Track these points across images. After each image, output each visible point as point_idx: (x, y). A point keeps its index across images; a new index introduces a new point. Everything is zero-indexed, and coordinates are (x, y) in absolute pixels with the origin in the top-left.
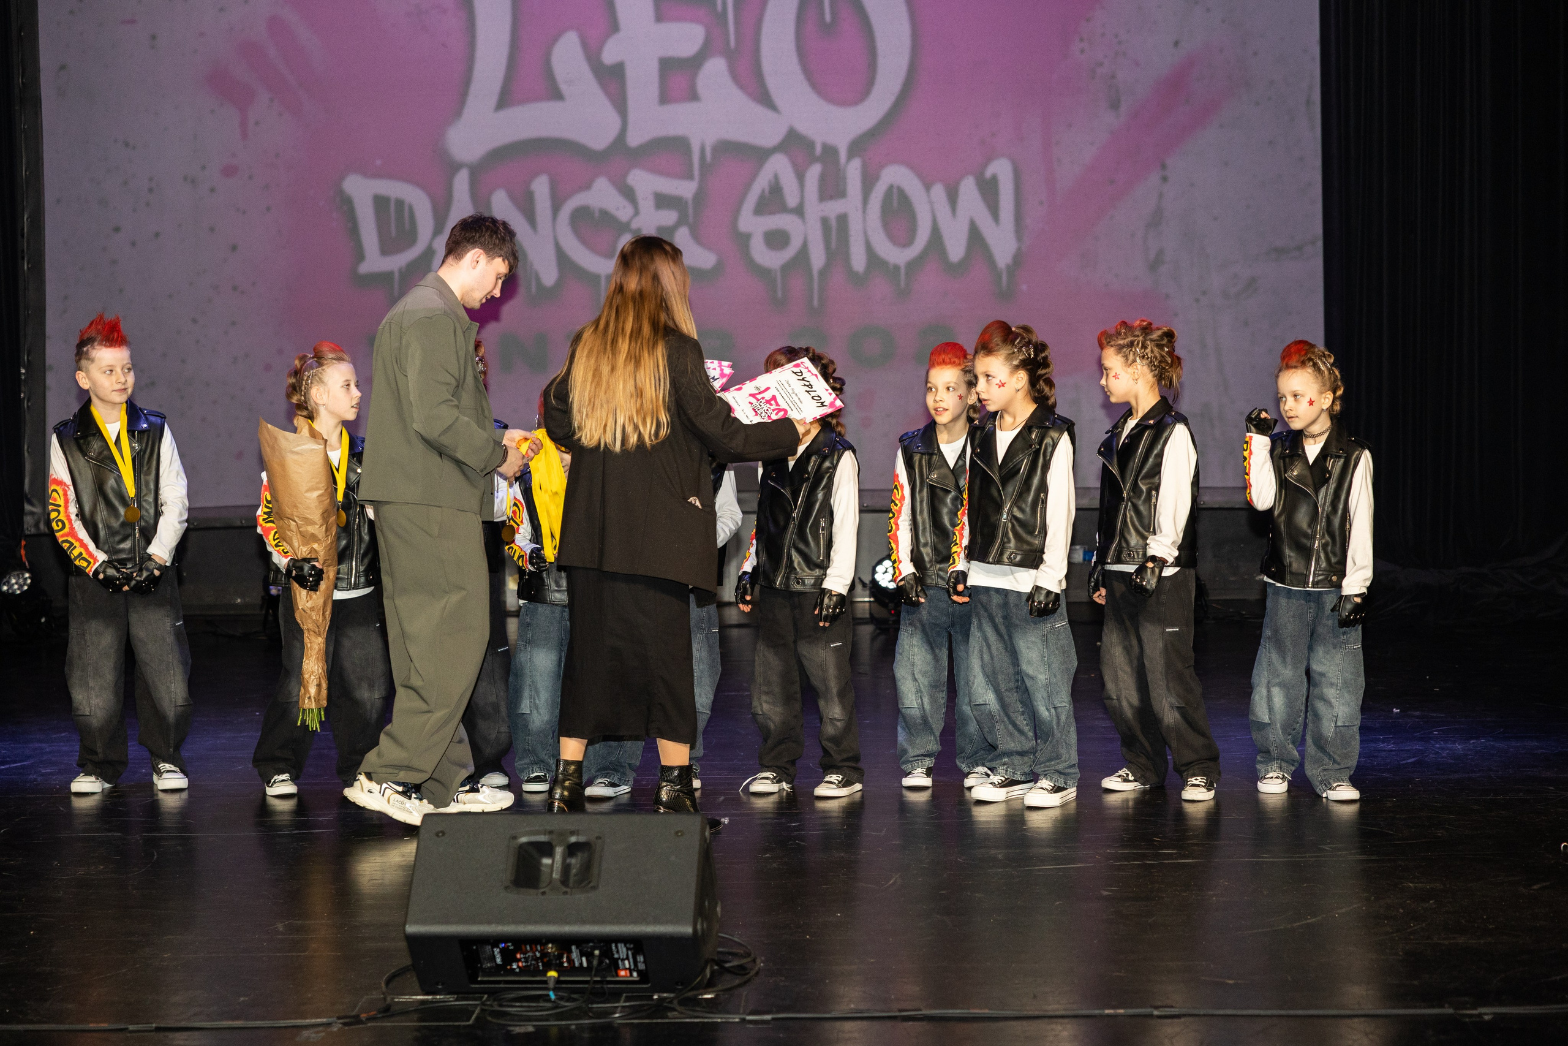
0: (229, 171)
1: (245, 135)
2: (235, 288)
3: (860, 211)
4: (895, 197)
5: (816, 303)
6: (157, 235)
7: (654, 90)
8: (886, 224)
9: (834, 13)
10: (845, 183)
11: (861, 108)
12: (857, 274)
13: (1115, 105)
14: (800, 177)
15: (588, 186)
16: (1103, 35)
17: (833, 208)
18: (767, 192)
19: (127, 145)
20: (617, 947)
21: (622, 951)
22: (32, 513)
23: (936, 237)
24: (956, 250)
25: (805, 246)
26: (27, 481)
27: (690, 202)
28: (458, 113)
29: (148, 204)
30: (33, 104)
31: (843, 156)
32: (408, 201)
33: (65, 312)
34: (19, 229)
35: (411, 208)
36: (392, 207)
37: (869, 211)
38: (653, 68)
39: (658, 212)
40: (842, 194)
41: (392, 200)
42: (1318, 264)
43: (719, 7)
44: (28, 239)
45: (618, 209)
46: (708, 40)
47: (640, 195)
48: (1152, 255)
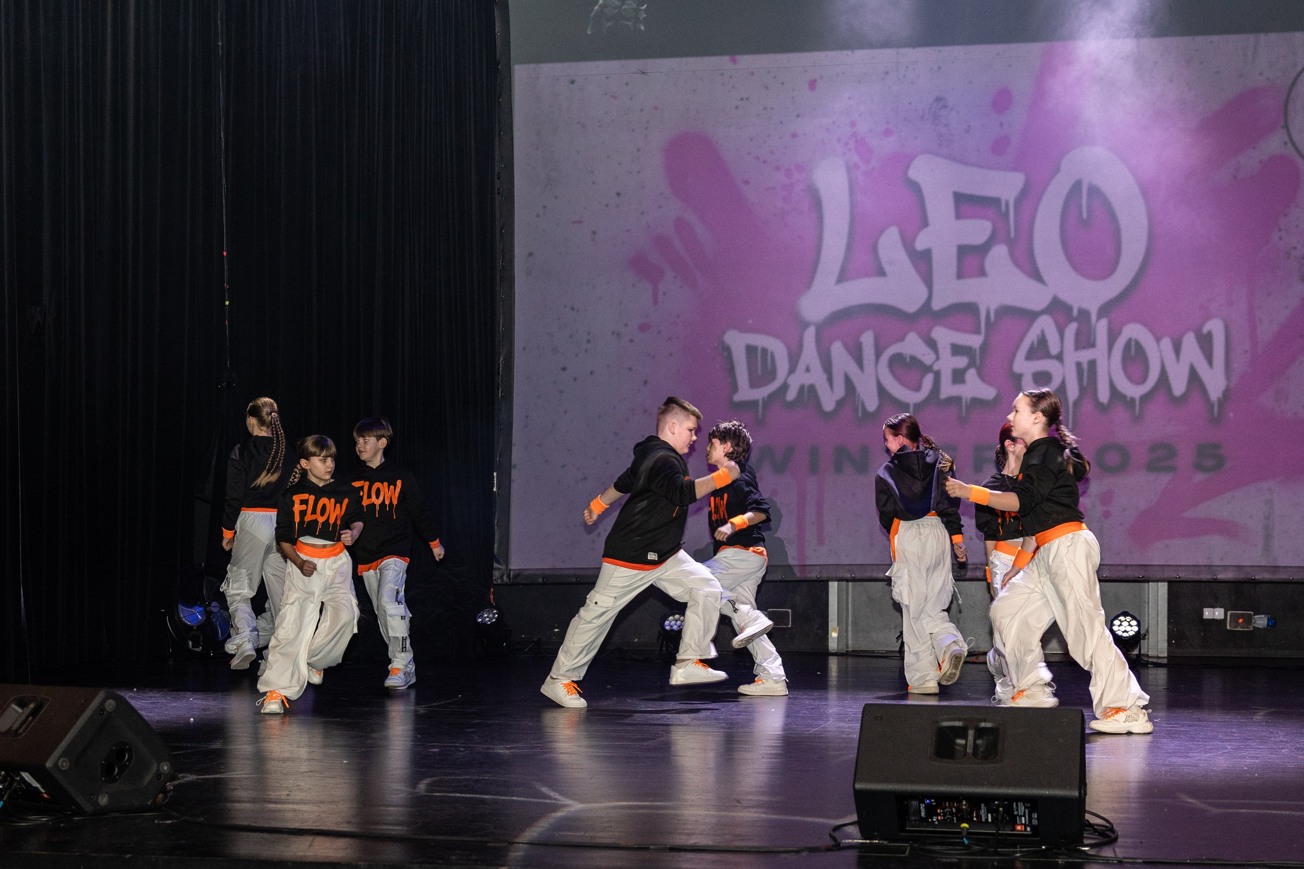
0: (644, 328)
1: (655, 302)
2: (645, 411)
3: (1106, 358)
4: (1133, 348)
6: (592, 373)
7: (953, 269)
8: (1125, 369)
9: (1089, 212)
10: (1095, 337)
11: (1109, 281)
12: (1102, 404)
14: (1061, 332)
15: (902, 339)
17: (1085, 356)
18: (1035, 343)
19: (573, 309)
22: (499, 570)
23: (1164, 377)
24: (1179, 386)
25: (1063, 383)
26: (496, 546)
27: (978, 351)
28: (809, 285)
29: (586, 351)
30: (510, 280)
31: (1094, 317)
32: (770, 349)
33: (526, 427)
34: (496, 368)
35: (772, 353)
36: (759, 354)
37: (1112, 358)
38: (954, 251)
39: (954, 358)
40: (1092, 345)
41: (759, 351)
43: (1004, 208)
44: (502, 375)
45: (924, 355)
46: (994, 233)
47: (940, 345)
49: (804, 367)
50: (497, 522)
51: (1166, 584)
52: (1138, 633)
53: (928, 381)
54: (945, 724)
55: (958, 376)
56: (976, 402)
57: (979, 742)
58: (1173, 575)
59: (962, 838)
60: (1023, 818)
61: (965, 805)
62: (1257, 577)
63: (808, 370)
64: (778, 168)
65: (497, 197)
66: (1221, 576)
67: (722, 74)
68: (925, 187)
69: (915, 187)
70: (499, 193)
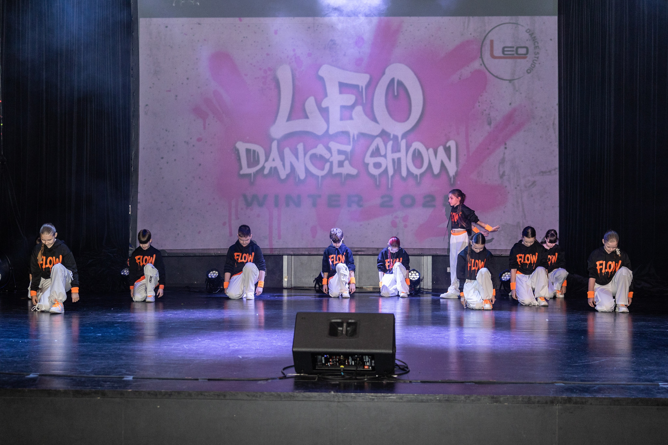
0: (199, 140)
1: (205, 128)
2: (200, 178)
3: (405, 157)
4: (417, 152)
5: (390, 187)
6: (175, 160)
7: (338, 116)
8: (414, 161)
9: (397, 92)
10: (400, 148)
11: (406, 123)
12: (403, 177)
13: (490, 124)
14: (386, 145)
15: (316, 147)
16: (486, 101)
17: (396, 156)
18: (374, 150)
19: (166, 130)
22: (132, 250)
23: (430, 165)
24: (436, 170)
25: (387, 168)
26: (130, 239)
27: (349, 153)
28: (274, 122)
29: (172, 150)
30: (137, 117)
31: (400, 138)
32: (257, 150)
33: (145, 184)
34: (131, 157)
35: (258, 153)
36: (252, 153)
37: (408, 157)
38: (338, 109)
39: (339, 156)
40: (399, 151)
41: (252, 151)
42: (556, 177)
43: (360, 90)
44: (133, 160)
45: (325, 154)
46: (356, 100)
47: (333, 151)
48: (501, 173)
49: (272, 159)
50: (131, 228)
51: (431, 257)
52: (419, 278)
53: (327, 166)
54: (333, 321)
55: (341, 164)
56: (348, 175)
57: (348, 329)
58: (434, 253)
59: (341, 372)
60: (368, 363)
61: (342, 357)
63: (274, 160)
64: (260, 69)
65: (131, 79)
67: (235, 26)
68: (326, 79)
69: (321, 79)
70: (132, 77)
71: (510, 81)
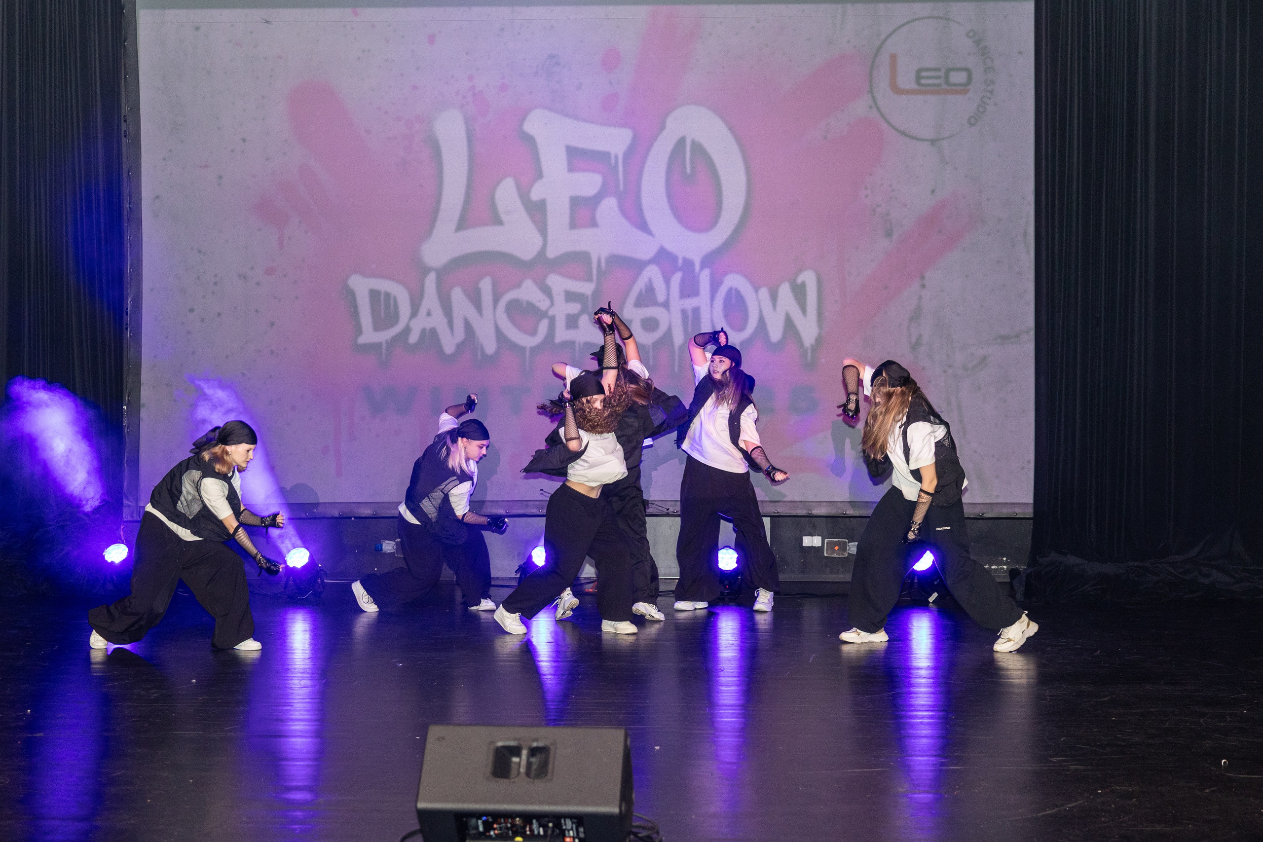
0: (270, 271)
1: (281, 246)
2: (272, 352)
3: (709, 305)
4: (733, 296)
5: (677, 369)
6: (219, 314)
7: (566, 219)
8: (727, 315)
9: (692, 168)
10: (698, 286)
11: (711, 233)
13: (889, 234)
14: (667, 281)
15: (518, 285)
16: (882, 185)
17: (690, 303)
18: (644, 291)
19: (200, 252)
20: (565, 821)
21: (568, 824)
22: (129, 506)
23: (762, 322)
24: (775, 333)
25: (670, 329)
26: (125, 483)
27: (590, 297)
28: (429, 233)
29: (213, 293)
30: (137, 221)
31: (697, 267)
32: (393, 294)
33: (155, 366)
34: (125, 308)
35: (395, 298)
36: (382, 298)
37: (715, 306)
38: (566, 204)
39: (568, 304)
40: (696, 294)
41: (383, 293)
42: (1031, 347)
43: (613, 162)
44: (130, 315)
45: (539, 301)
46: (604, 185)
47: (555, 292)
48: (914, 339)
49: (426, 311)
50: (127, 461)
53: (543, 326)
55: (572, 322)
56: (589, 346)
58: (774, 510)
62: (848, 512)
63: (429, 314)
64: (399, 119)
65: (123, 139)
66: (816, 511)
67: (344, 26)
68: (539, 141)
69: (530, 140)
70: (125, 136)
71: (933, 142)
